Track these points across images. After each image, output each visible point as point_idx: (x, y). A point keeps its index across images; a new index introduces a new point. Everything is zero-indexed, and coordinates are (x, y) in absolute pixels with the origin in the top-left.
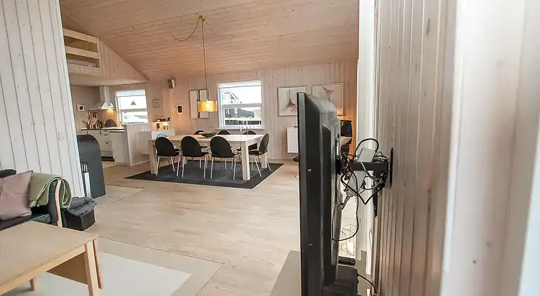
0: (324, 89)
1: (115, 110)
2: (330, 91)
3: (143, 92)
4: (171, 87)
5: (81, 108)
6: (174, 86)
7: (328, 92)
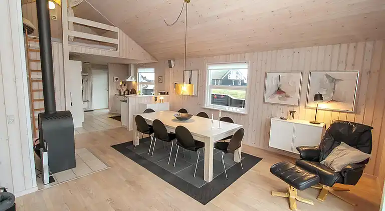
0: (328, 76)
1: (136, 82)
2: (336, 80)
3: (153, 70)
4: (170, 66)
5: (117, 79)
6: (173, 66)
7: (333, 81)
